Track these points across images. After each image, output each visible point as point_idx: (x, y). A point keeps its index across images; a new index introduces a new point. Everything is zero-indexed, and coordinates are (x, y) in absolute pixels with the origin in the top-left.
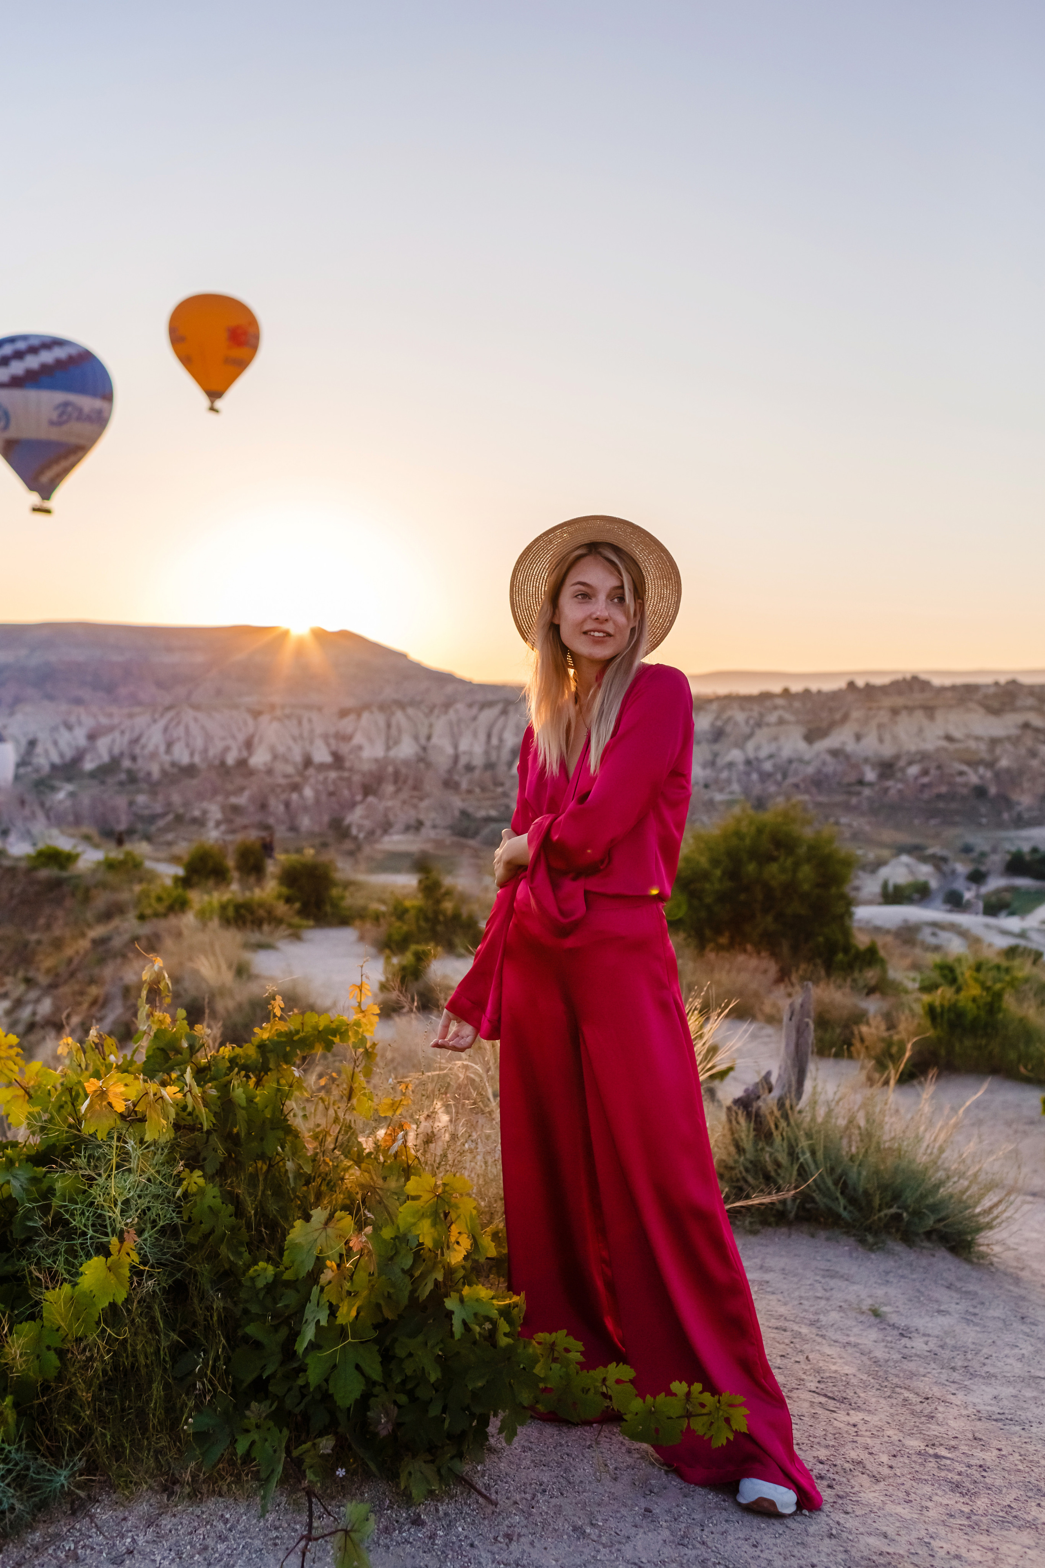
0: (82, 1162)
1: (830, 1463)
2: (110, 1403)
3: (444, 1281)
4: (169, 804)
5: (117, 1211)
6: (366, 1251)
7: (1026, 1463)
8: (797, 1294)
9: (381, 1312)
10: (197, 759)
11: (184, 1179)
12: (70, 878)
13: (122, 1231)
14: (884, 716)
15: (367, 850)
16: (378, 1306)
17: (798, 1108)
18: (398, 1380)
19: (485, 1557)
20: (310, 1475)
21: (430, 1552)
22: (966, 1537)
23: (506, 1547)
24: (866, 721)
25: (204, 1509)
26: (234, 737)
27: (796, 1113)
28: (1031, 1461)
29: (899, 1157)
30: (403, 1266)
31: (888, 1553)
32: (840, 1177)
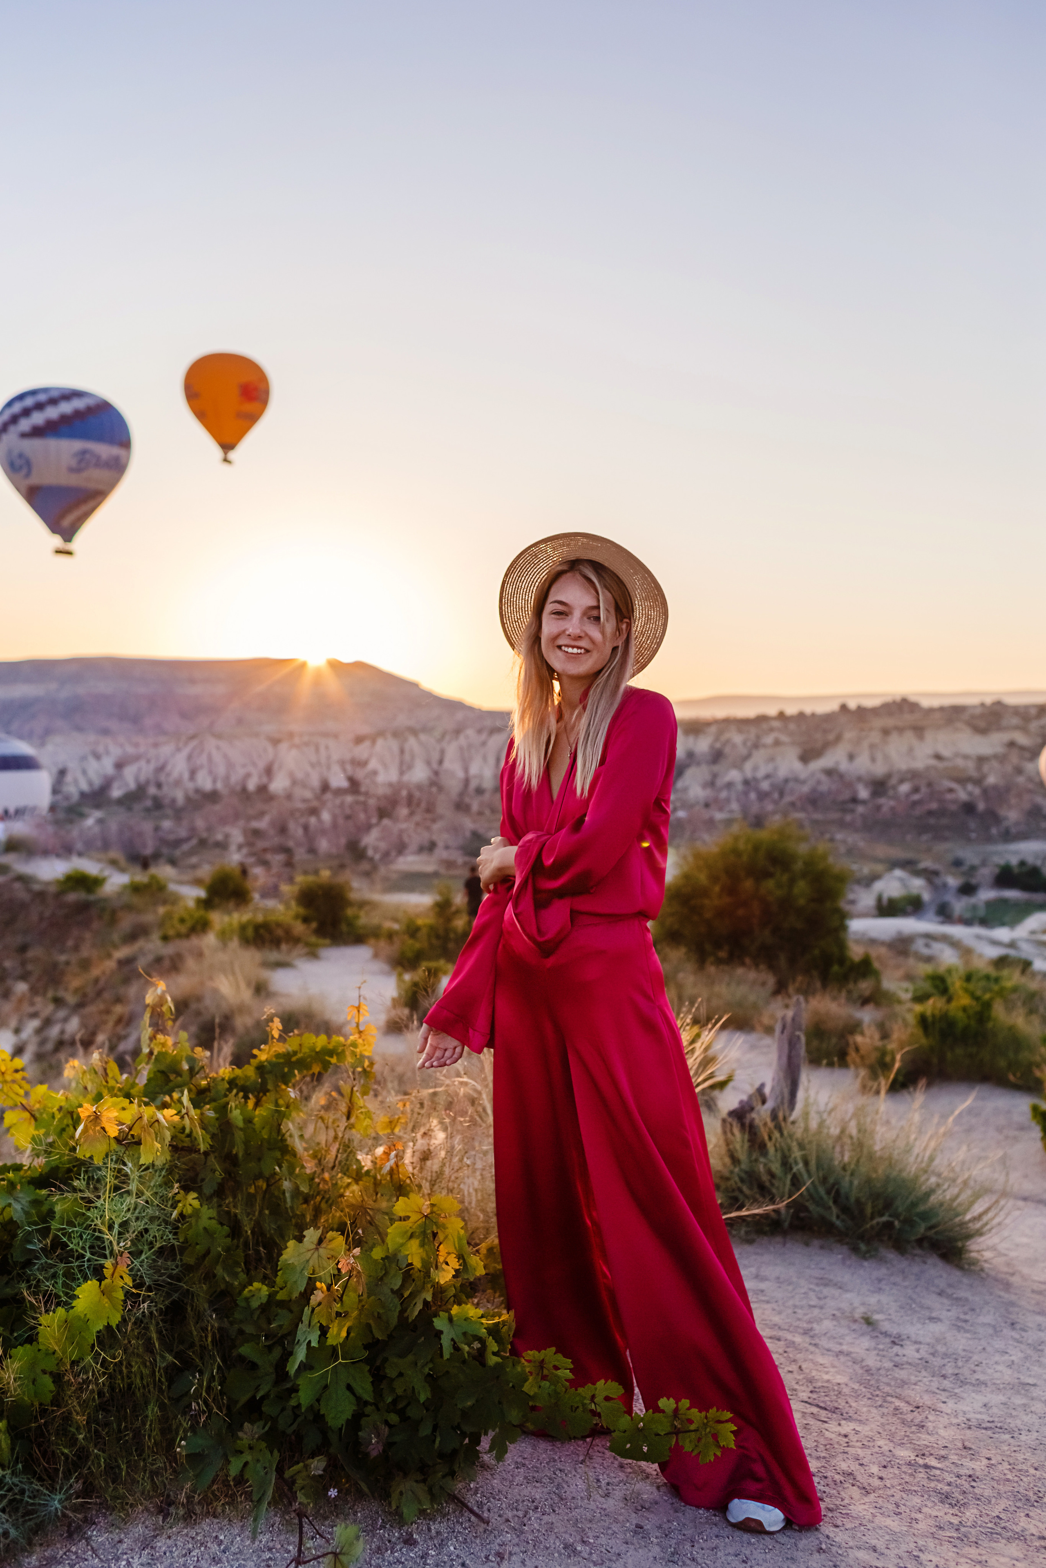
0: (81, 1184)
1: (821, 1475)
2: (107, 1424)
3: (433, 1302)
4: (193, 830)
5: (115, 1233)
6: (355, 1273)
7: (1015, 1473)
8: (791, 1303)
9: (371, 1332)
10: (219, 786)
11: (179, 1201)
12: (98, 901)
13: (119, 1253)
14: (875, 737)
15: (382, 870)
16: (368, 1326)
17: (792, 1118)
18: (389, 1400)
20: (301, 1497)
22: (955, 1549)
24: (858, 741)
25: (199, 1531)
26: (254, 764)
27: (789, 1124)
28: (1020, 1470)
29: (890, 1164)
30: (392, 1286)
32: (834, 1185)
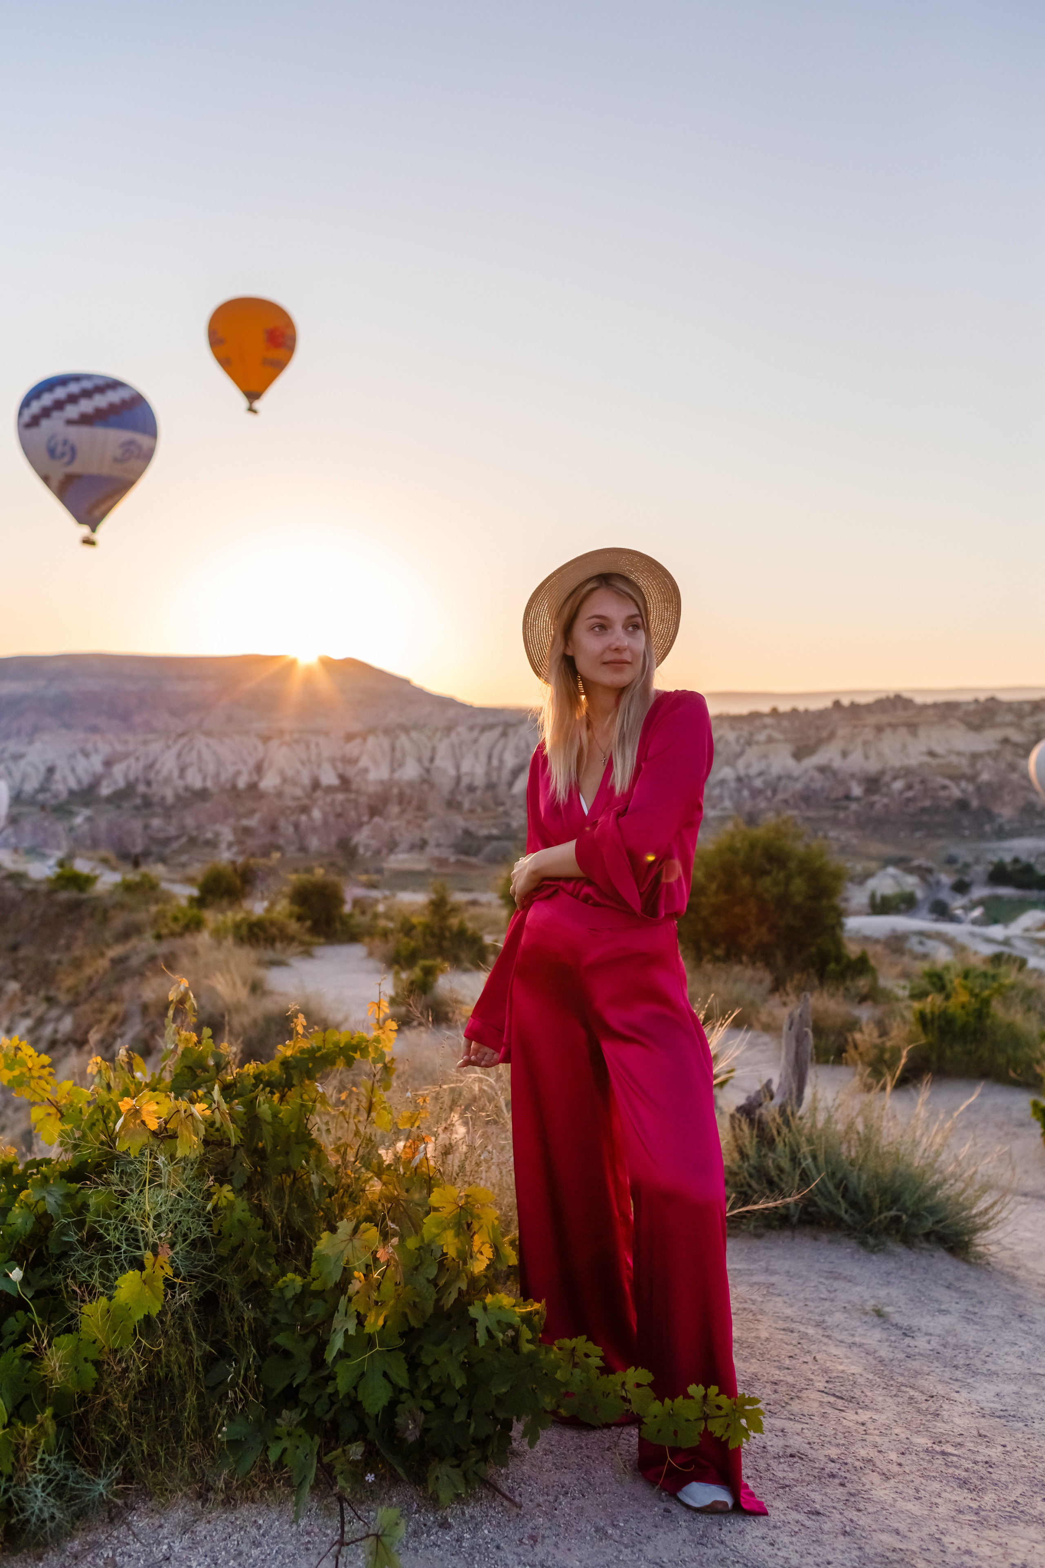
0: (115, 1178)
1: (841, 1461)
2: (146, 1412)
3: (467, 1291)
4: (183, 827)
5: (150, 1224)
6: (392, 1262)
7: (1030, 1459)
8: (802, 1296)
9: (407, 1320)
10: (209, 784)
11: (214, 1194)
12: (89, 900)
13: (155, 1245)
14: (868, 734)
16: (405, 1315)
17: (800, 1113)
18: (425, 1387)
19: (511, 1558)
20: (341, 1481)
21: (458, 1554)
22: (975, 1532)
23: (530, 1549)
24: (851, 738)
25: (237, 1516)
26: (244, 762)
27: (797, 1119)
28: (1035, 1457)
29: (898, 1161)
30: (427, 1276)
31: (901, 1550)
32: (841, 1181)
